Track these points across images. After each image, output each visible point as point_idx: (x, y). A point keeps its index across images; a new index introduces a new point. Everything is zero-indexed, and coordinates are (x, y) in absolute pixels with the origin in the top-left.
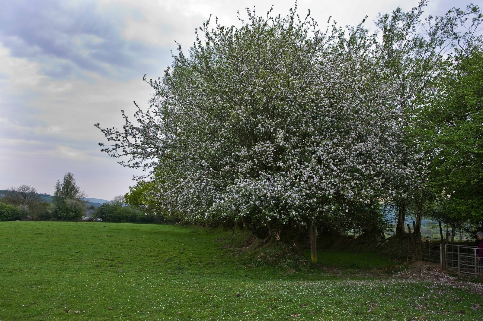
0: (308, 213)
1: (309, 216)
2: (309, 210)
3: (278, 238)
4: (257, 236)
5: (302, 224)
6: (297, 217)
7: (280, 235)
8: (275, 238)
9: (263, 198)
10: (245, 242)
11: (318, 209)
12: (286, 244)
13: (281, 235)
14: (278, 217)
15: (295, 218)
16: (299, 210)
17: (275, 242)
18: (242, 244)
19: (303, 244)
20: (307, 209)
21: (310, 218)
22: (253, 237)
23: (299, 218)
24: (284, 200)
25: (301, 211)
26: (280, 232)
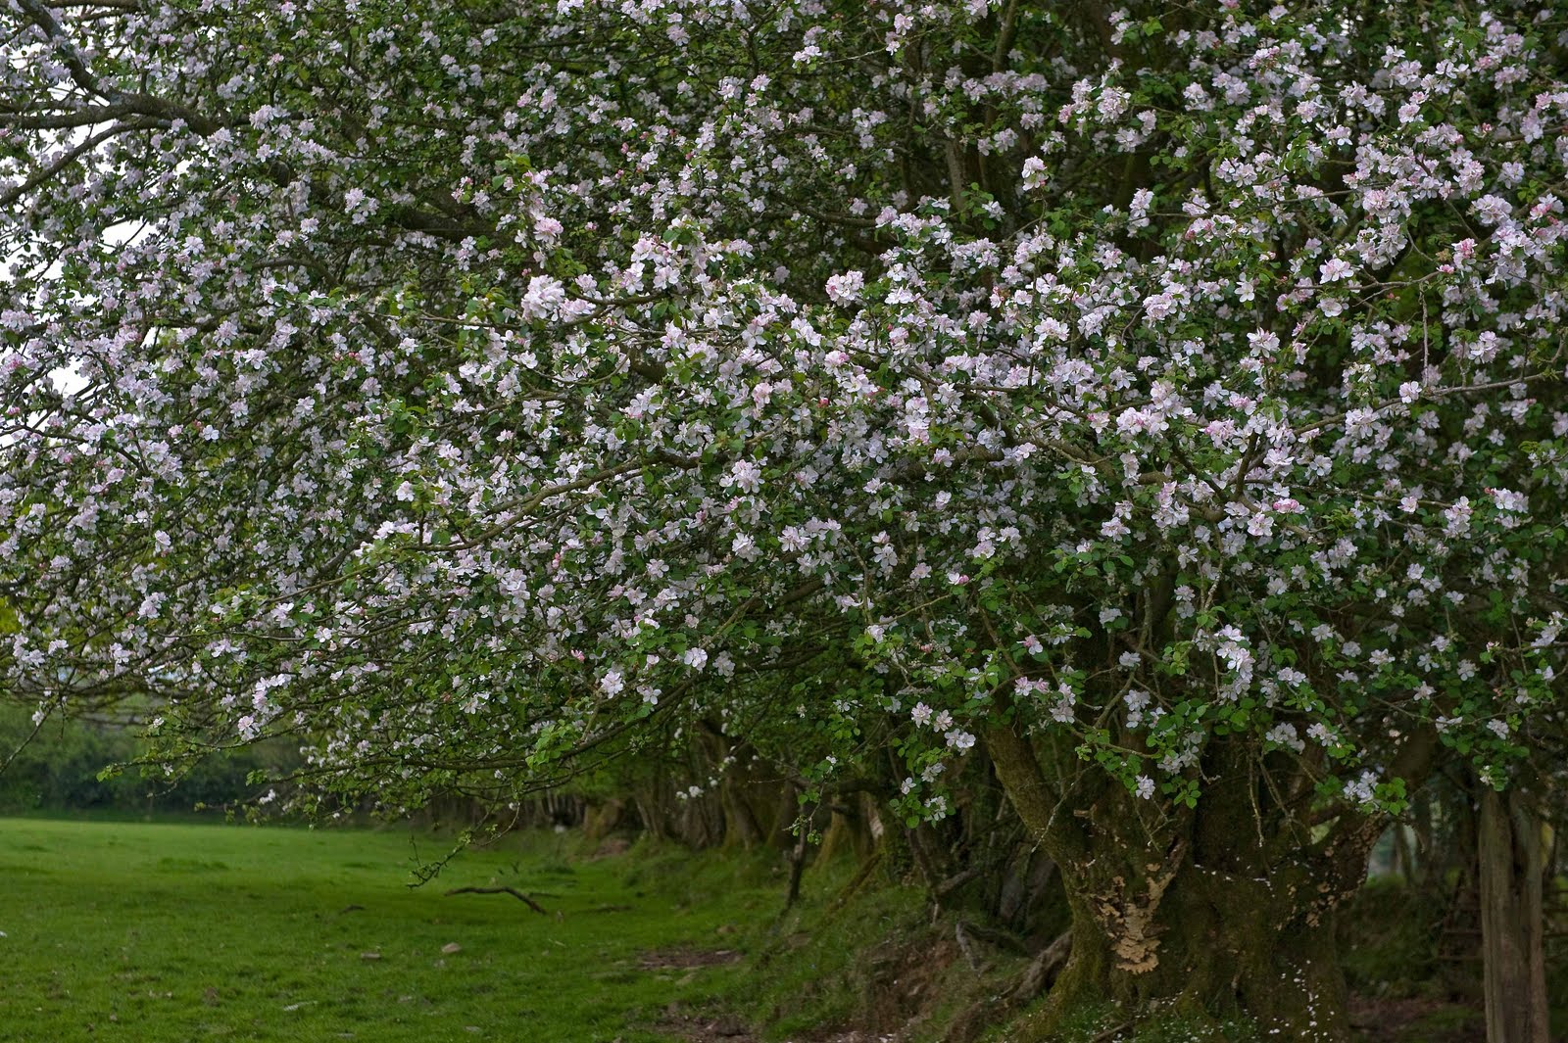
0: (1432, 678)
1: (1443, 703)
2: (1441, 643)
3: (1136, 954)
4: (971, 931)
5: (1366, 796)
6: (1301, 722)
7: (1157, 919)
8: (1109, 957)
9: (884, 495)
10: (861, 983)
11: (1545, 616)
12: (1217, 1017)
13: (1169, 926)
14: (1064, 716)
15: (1282, 735)
16: (1323, 632)
17: (1108, 993)
18: (833, 1000)
19: (1454, 998)
20: (1424, 623)
21: (1457, 733)
22: (934, 938)
23: (1317, 730)
24: (1124, 509)
25: (1352, 649)
26: (1156, 890)
